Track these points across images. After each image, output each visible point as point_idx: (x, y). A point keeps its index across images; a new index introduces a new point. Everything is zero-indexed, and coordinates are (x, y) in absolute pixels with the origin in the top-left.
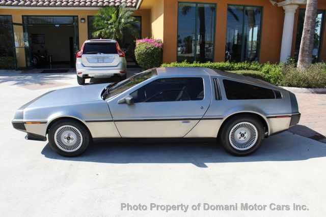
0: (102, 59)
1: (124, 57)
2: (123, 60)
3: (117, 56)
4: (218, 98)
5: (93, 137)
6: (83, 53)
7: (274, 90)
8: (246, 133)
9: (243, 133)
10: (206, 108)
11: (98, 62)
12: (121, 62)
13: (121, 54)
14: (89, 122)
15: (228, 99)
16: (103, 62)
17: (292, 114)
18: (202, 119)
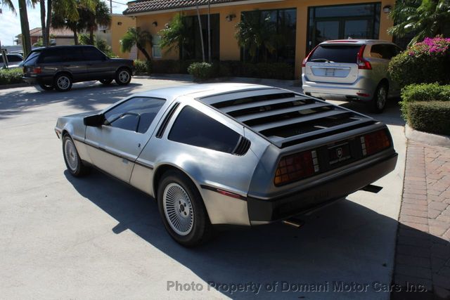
0: (332, 71)
1: (371, 69)
2: (368, 74)
3: (354, 67)
4: (160, 134)
5: (82, 158)
6: (308, 61)
7: (243, 138)
8: (185, 206)
9: (182, 203)
10: (142, 147)
11: (326, 75)
12: (361, 77)
13: (362, 64)
14: (75, 139)
15: (168, 138)
16: (334, 76)
17: (249, 195)
18: (135, 162)
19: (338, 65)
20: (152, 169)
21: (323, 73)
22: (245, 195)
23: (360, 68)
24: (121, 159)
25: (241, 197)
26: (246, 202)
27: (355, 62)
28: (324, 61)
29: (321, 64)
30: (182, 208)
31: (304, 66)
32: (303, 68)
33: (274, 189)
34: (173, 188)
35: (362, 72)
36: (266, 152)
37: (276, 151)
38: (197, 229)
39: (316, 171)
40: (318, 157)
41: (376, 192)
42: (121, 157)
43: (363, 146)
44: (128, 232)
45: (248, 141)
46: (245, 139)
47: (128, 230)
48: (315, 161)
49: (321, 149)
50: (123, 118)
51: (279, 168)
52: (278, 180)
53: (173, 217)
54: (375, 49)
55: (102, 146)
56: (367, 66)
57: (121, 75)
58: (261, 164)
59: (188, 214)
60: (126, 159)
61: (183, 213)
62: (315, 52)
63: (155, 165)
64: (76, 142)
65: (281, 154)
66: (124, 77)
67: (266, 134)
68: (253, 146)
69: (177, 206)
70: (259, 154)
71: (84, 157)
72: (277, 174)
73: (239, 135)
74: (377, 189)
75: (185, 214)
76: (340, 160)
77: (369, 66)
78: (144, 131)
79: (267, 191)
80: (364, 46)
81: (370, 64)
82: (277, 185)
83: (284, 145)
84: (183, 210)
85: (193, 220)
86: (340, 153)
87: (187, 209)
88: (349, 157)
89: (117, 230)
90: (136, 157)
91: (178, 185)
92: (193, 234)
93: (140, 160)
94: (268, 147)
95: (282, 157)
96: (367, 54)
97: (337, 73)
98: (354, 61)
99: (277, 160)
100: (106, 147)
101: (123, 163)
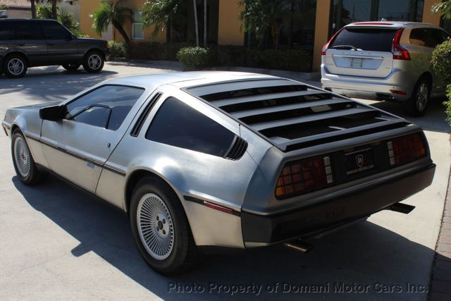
0: (360, 61)
1: (409, 59)
2: (406, 66)
3: (388, 56)
4: (135, 132)
5: (36, 161)
6: (329, 47)
7: (238, 138)
8: (164, 223)
9: (161, 219)
10: (112, 147)
11: (352, 66)
12: (397, 70)
13: (398, 54)
14: (27, 136)
15: (146, 137)
16: (361, 67)
17: (244, 210)
18: (103, 166)
19: (367, 53)
20: (124, 175)
21: (348, 63)
22: (238, 208)
23: (395, 57)
24: (86, 163)
25: (233, 212)
26: (239, 218)
27: (390, 51)
28: (349, 49)
29: (346, 52)
30: (161, 225)
31: (324, 54)
32: (322, 56)
33: (275, 203)
34: (150, 200)
35: (398, 64)
36: (266, 156)
37: (279, 156)
38: (178, 250)
39: (328, 182)
40: (332, 164)
41: (407, 212)
42: (85, 159)
43: (391, 153)
44: (92, 256)
45: (244, 141)
46: (241, 140)
47: (92, 253)
48: (328, 170)
49: (335, 155)
50: (90, 111)
51: (282, 176)
52: (280, 191)
53: (149, 235)
54: (415, 34)
55: (62, 146)
56: (404, 56)
57: (91, 60)
58: (260, 171)
59: (167, 232)
60: (92, 163)
61: (161, 231)
62: (338, 37)
63: (128, 170)
64: (29, 141)
65: (284, 159)
66: (95, 62)
67: (268, 134)
68: (250, 149)
69: (154, 223)
70: (257, 159)
71: (39, 159)
72: (279, 184)
73: (233, 134)
74: (407, 209)
75: (164, 233)
76: (360, 170)
77: (406, 56)
78: (115, 128)
79: (265, 205)
80: (401, 30)
81: (408, 53)
82: (279, 198)
83: (289, 148)
84: (162, 228)
85: (173, 240)
86: (360, 160)
87: (166, 227)
88: (372, 166)
89: (77, 252)
90: (104, 160)
91: (155, 196)
92: (172, 258)
93: (109, 163)
94: (269, 150)
95: (286, 163)
96: (405, 41)
97: (365, 64)
98: (388, 49)
99: (280, 166)
100: (68, 148)
101: (88, 168)
